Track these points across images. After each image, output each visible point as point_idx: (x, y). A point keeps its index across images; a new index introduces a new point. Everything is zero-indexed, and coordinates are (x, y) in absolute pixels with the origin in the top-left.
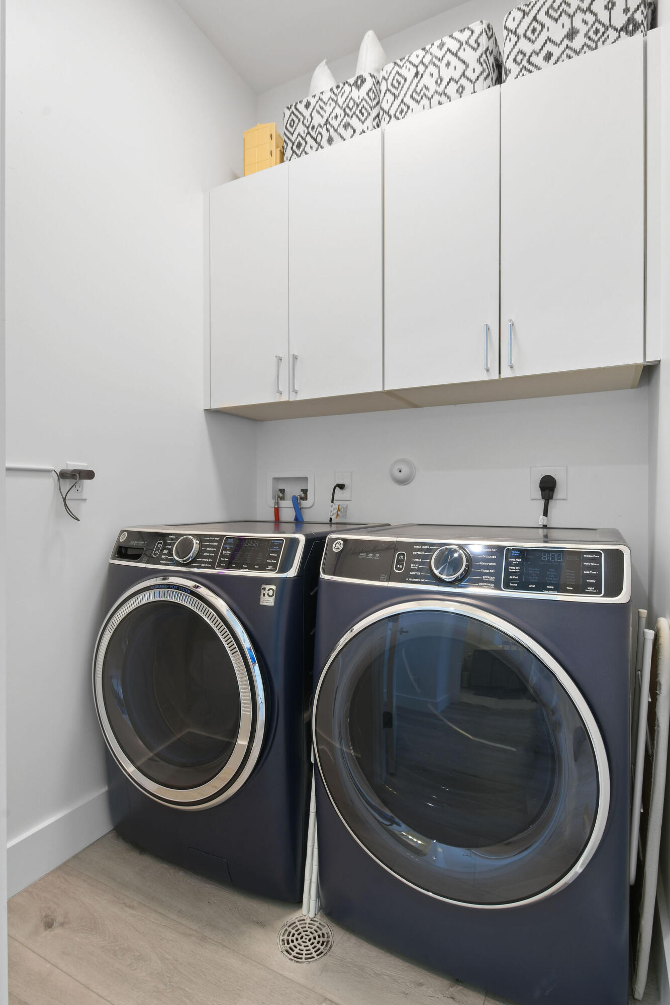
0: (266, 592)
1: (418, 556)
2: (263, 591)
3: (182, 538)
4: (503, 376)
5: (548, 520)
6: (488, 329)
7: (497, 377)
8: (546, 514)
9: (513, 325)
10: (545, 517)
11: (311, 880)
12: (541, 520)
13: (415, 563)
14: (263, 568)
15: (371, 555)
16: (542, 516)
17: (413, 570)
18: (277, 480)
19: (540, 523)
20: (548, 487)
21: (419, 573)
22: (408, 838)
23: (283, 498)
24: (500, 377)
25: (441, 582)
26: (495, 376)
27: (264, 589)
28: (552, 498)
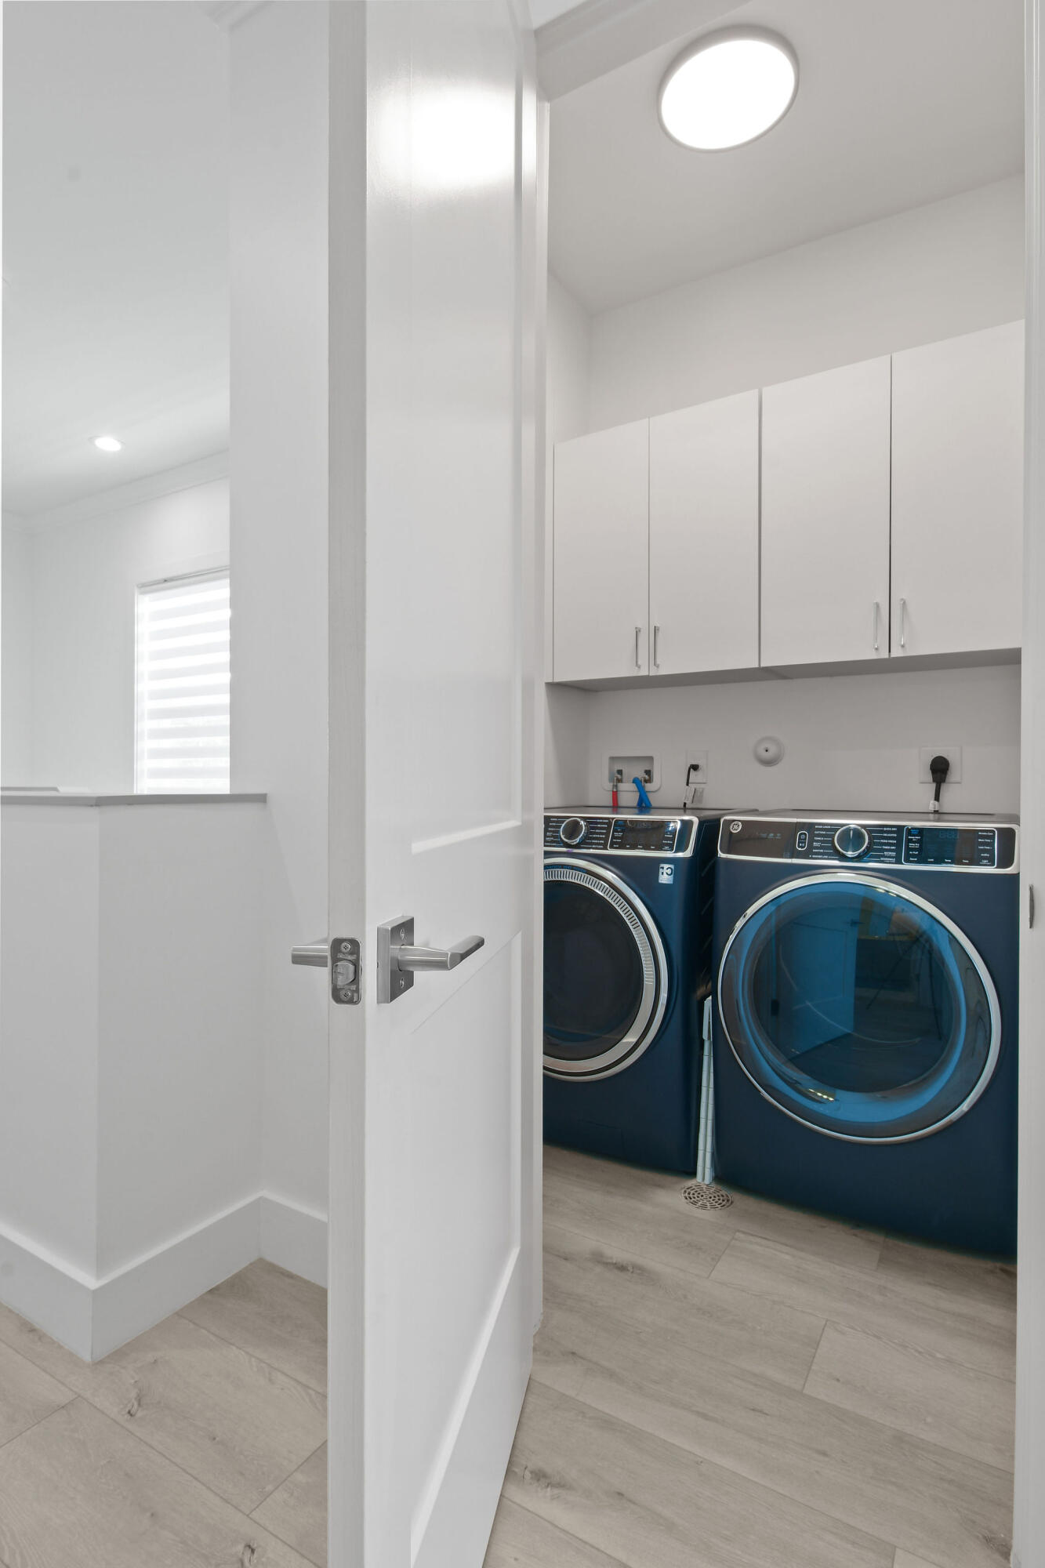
0: (665, 871)
1: (819, 835)
2: (661, 870)
3: (568, 820)
4: (894, 655)
5: (940, 805)
6: (877, 606)
7: (886, 656)
8: (937, 798)
9: (904, 603)
10: (937, 802)
11: (705, 1150)
12: (932, 805)
13: (817, 841)
14: (659, 848)
15: (772, 835)
16: (932, 801)
17: (817, 848)
18: (613, 759)
19: (931, 808)
20: (940, 769)
21: (822, 851)
22: (817, 1095)
23: (620, 781)
24: (890, 655)
25: (843, 858)
26: (884, 655)
27: (663, 868)
28: (944, 781)
